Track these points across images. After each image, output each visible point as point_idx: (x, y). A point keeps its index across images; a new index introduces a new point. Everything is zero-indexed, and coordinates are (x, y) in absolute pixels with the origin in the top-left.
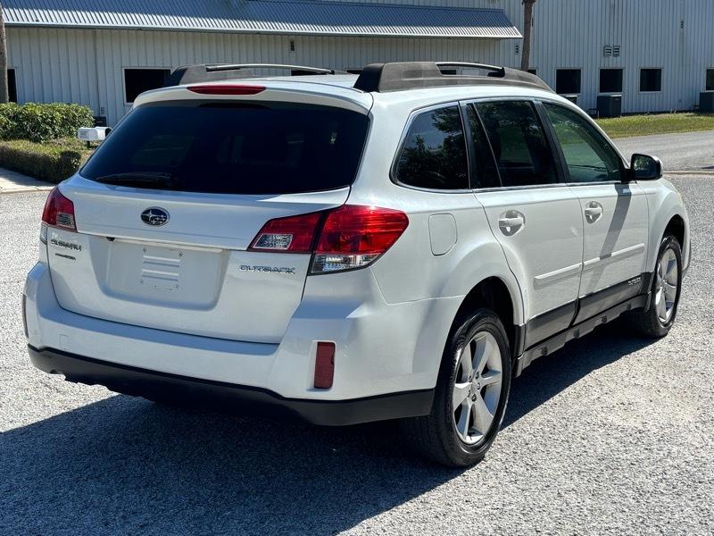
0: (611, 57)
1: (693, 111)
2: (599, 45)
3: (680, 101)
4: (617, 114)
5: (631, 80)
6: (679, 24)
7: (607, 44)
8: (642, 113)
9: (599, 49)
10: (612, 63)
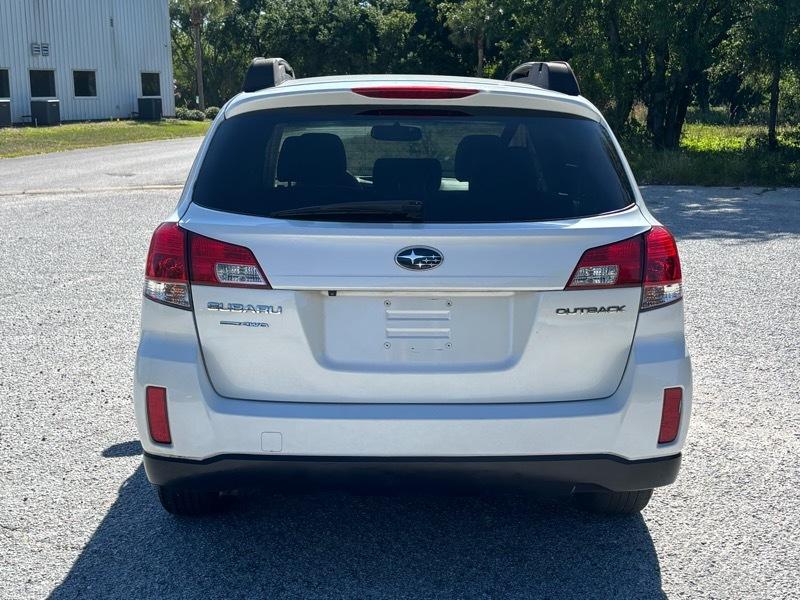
0: (40, 56)
1: (133, 119)
2: (25, 44)
3: (118, 107)
4: (56, 122)
5: (64, 84)
6: (109, 23)
7: (34, 41)
8: (83, 121)
9: (26, 48)
10: (42, 63)
